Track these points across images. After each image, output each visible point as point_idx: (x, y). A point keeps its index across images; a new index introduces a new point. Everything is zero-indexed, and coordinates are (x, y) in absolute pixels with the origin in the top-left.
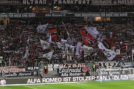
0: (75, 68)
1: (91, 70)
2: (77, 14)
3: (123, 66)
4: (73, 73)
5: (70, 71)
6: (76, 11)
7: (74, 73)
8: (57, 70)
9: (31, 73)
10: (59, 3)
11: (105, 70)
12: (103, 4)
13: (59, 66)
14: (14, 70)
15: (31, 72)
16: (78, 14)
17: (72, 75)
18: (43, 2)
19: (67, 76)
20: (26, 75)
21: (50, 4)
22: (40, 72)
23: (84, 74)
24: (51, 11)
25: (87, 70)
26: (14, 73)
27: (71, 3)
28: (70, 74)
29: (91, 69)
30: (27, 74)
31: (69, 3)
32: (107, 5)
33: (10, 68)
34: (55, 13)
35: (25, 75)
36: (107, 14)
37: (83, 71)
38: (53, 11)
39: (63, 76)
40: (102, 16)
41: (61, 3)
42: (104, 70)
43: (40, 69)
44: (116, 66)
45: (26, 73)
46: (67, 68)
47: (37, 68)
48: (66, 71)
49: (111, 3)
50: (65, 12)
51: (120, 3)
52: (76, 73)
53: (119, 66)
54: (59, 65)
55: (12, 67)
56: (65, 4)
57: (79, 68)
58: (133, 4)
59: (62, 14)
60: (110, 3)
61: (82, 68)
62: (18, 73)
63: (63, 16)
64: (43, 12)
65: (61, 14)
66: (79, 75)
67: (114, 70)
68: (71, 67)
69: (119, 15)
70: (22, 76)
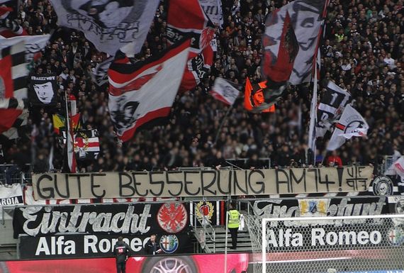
0: (115, 209)
1: (206, 221)
3: (391, 200)
4: (101, 235)
5: (89, 227)
7: (111, 235)
8: (9, 218)
11: (287, 219)
13: (20, 194)
19: (66, 252)
23: (168, 242)
25: (184, 222)
28: (86, 244)
29: (209, 216)
37: (161, 224)
39: (48, 253)
42: (281, 224)
44: (354, 201)
46: (69, 209)
48: (63, 224)
53: (370, 201)
54: (25, 189)
57: (139, 209)
61: (155, 209)
66: (136, 247)
67: (338, 220)
68: (93, 201)
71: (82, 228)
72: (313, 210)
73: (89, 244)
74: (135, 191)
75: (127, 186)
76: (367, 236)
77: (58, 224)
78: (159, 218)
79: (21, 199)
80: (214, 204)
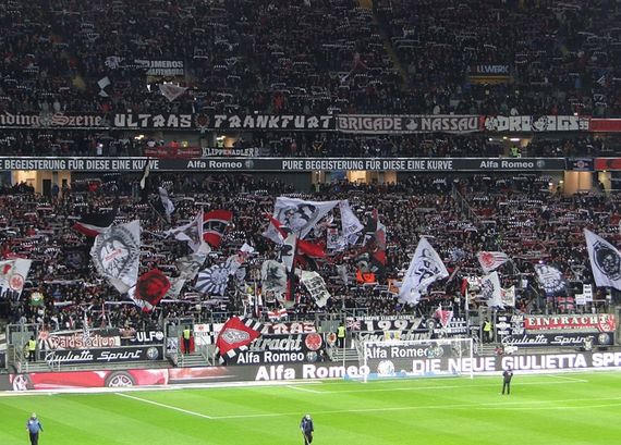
0: (281, 337)
1: (332, 344)
2: (290, 160)
3: (436, 331)
5: (267, 347)
6: (285, 150)
7: (279, 352)
10: (232, 126)
11: (378, 343)
12: (373, 129)
14: (84, 341)
15: (139, 349)
16: (293, 160)
17: (272, 358)
18: (179, 123)
19: (254, 361)
21: (203, 129)
22: (169, 348)
23: (312, 356)
24: (207, 151)
25: (320, 344)
27: (270, 126)
28: (266, 357)
30: (126, 356)
31: (263, 126)
32: (386, 132)
33: (70, 335)
34: (220, 156)
35: (119, 360)
36: (388, 161)
37: (307, 345)
38: (211, 151)
39: (244, 362)
40: (369, 167)
41: (238, 125)
42: (374, 345)
43: (169, 340)
44: (415, 332)
45: (122, 351)
47: (160, 336)
49: (400, 128)
50: (251, 154)
51: (429, 128)
52: (285, 352)
53: (424, 332)
55: (79, 333)
56: (252, 128)
57: (295, 337)
58: (469, 129)
59: (243, 161)
60: (396, 128)
61: (304, 337)
62: (96, 353)
63: (244, 167)
64: (180, 152)
65: (236, 161)
66: (294, 358)
67: (406, 343)
69: (426, 166)
70: (111, 360)
71: (263, 348)
72: (392, 337)
73: (268, 357)
78: (306, 342)
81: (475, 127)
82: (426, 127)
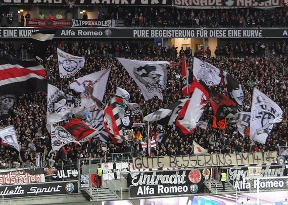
0: (170, 173)
2: (139, 29)
5: (160, 182)
7: (169, 185)
9: (58, 186)
10: (93, 2)
12: (200, 5)
13: (128, 167)
14: (17, 178)
15: (60, 184)
16: (141, 29)
17: (163, 190)
19: (150, 193)
20: (48, 191)
21: (71, 5)
22: (83, 183)
23: (194, 188)
24: (76, 22)
25: (200, 178)
26: (16, 186)
27: (123, 3)
28: (159, 189)
30: (50, 190)
31: (117, 2)
32: (210, 8)
33: (6, 173)
34: (86, 26)
35: (44, 194)
36: (213, 30)
37: (190, 179)
38: (79, 22)
39: (142, 194)
40: (199, 35)
41: (98, 2)
43: (82, 176)
44: (271, 167)
45: (46, 186)
46: (151, 174)
47: (75, 173)
48: (148, 180)
49: (221, 4)
51: (243, 5)
52: (173, 185)
54: (129, 164)
55: (13, 172)
56: (108, 4)
57: (181, 173)
58: (272, 5)
60: (217, 4)
61: (188, 173)
62: (26, 188)
63: (104, 35)
64: (55, 23)
65: (98, 30)
66: (180, 190)
68: (159, 169)
69: (242, 34)
70: (39, 194)
71: (157, 182)
72: (255, 172)
73: (160, 189)
74: (176, 164)
75: (173, 162)
76: (277, 183)
77: (146, 180)
78: (189, 177)
79: (128, 169)
80: (210, 170)
81: (277, 3)
82: (240, 3)
